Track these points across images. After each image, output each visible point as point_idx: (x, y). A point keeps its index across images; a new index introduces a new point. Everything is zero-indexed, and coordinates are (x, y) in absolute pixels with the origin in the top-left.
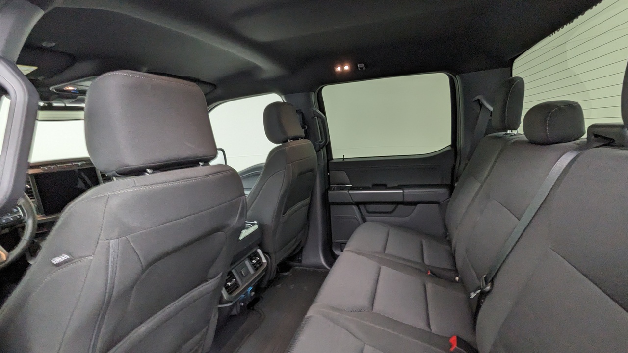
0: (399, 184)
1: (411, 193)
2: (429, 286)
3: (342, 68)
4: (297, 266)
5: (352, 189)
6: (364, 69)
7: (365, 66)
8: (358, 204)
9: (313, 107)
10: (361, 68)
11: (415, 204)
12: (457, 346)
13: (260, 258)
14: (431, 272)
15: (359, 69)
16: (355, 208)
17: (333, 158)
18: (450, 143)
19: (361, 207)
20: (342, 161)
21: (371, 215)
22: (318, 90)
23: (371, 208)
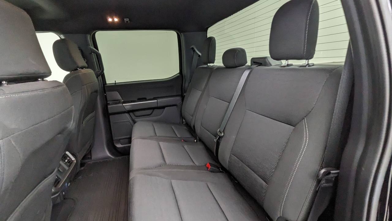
0: (155, 97)
1: (161, 102)
2: (186, 147)
3: (113, 20)
4: (88, 162)
5: (124, 102)
6: (129, 22)
7: (130, 20)
8: (129, 112)
9: (90, 46)
10: (127, 22)
11: (163, 107)
12: (211, 166)
13: (69, 157)
14: (183, 140)
15: (126, 22)
16: (127, 115)
17: (107, 83)
18: (178, 72)
19: (131, 114)
20: (114, 84)
21: (137, 118)
22: (92, 34)
23: (137, 113)
